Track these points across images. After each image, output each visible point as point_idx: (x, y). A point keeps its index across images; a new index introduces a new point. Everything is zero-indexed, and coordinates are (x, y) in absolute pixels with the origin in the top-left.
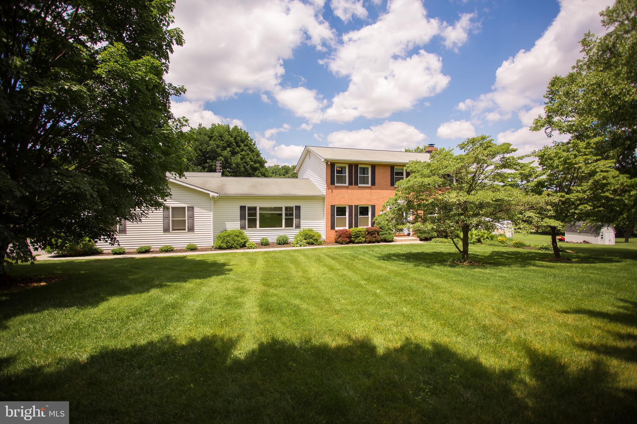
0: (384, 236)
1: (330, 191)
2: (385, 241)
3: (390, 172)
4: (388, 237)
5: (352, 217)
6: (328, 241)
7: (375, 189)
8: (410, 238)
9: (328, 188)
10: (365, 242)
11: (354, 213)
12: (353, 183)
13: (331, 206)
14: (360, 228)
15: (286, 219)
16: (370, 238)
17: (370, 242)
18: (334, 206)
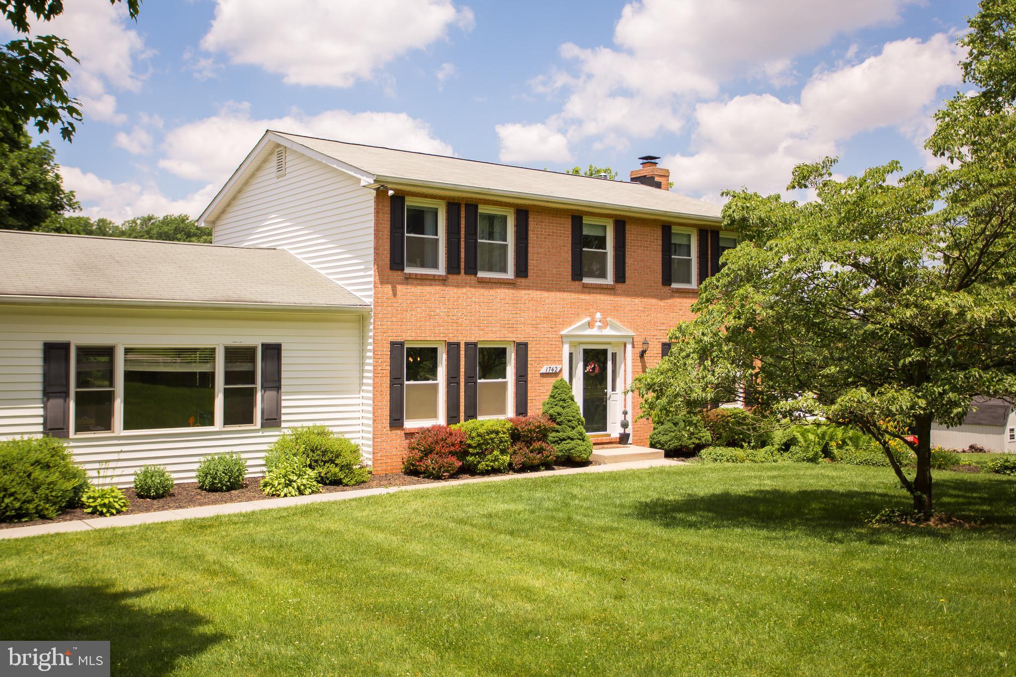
0: (565, 446)
1: (388, 288)
2: (569, 461)
3: (569, 233)
4: (578, 449)
5: (458, 383)
6: (380, 470)
7: (528, 288)
8: (631, 449)
9: (383, 280)
10: (511, 468)
11: (462, 370)
12: (462, 265)
13: (393, 344)
14: (486, 420)
15: (227, 392)
16: (525, 456)
17: (523, 469)
18: (402, 344)
